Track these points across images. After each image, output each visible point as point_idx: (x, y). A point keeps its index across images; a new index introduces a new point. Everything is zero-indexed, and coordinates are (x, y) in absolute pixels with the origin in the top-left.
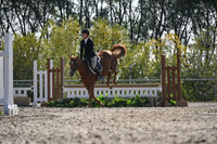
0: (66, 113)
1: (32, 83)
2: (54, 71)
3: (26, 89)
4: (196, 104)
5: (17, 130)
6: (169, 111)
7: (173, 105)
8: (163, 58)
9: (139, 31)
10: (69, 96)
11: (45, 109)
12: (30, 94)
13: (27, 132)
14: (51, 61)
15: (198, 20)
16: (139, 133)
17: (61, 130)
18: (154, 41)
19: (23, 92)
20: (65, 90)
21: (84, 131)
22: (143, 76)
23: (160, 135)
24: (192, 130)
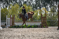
0: (15, 30)
1: (6, 21)
2: (12, 18)
3: (4, 23)
4: (51, 27)
5: (2, 34)
6: (43, 29)
7: (44, 27)
8: (42, 14)
9: (35, 7)
10: (16, 25)
11: (10, 28)
12: (6, 24)
13: (5, 35)
14: (11, 15)
15: (51, 4)
16: (35, 35)
17: (14, 34)
18: (39, 10)
19: (3, 24)
20: (15, 23)
21: (20, 34)
22: (36, 19)
23: (41, 35)
24: (49, 34)
